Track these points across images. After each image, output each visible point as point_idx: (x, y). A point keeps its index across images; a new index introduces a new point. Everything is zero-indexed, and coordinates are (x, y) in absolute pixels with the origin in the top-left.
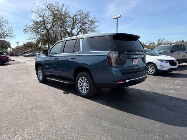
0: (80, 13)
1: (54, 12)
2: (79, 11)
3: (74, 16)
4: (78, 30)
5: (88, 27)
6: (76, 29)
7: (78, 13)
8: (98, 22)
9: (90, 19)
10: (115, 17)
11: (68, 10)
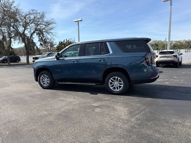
0: (33, 12)
1: (5, 8)
2: (33, 10)
3: (26, 16)
4: (30, 31)
5: (43, 28)
6: (29, 30)
7: (31, 12)
8: (55, 23)
9: (45, 20)
10: (76, 20)
11: (20, 8)
